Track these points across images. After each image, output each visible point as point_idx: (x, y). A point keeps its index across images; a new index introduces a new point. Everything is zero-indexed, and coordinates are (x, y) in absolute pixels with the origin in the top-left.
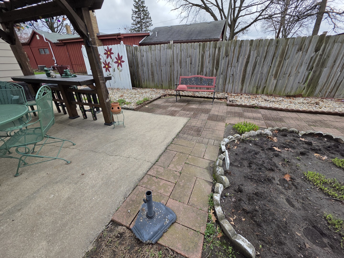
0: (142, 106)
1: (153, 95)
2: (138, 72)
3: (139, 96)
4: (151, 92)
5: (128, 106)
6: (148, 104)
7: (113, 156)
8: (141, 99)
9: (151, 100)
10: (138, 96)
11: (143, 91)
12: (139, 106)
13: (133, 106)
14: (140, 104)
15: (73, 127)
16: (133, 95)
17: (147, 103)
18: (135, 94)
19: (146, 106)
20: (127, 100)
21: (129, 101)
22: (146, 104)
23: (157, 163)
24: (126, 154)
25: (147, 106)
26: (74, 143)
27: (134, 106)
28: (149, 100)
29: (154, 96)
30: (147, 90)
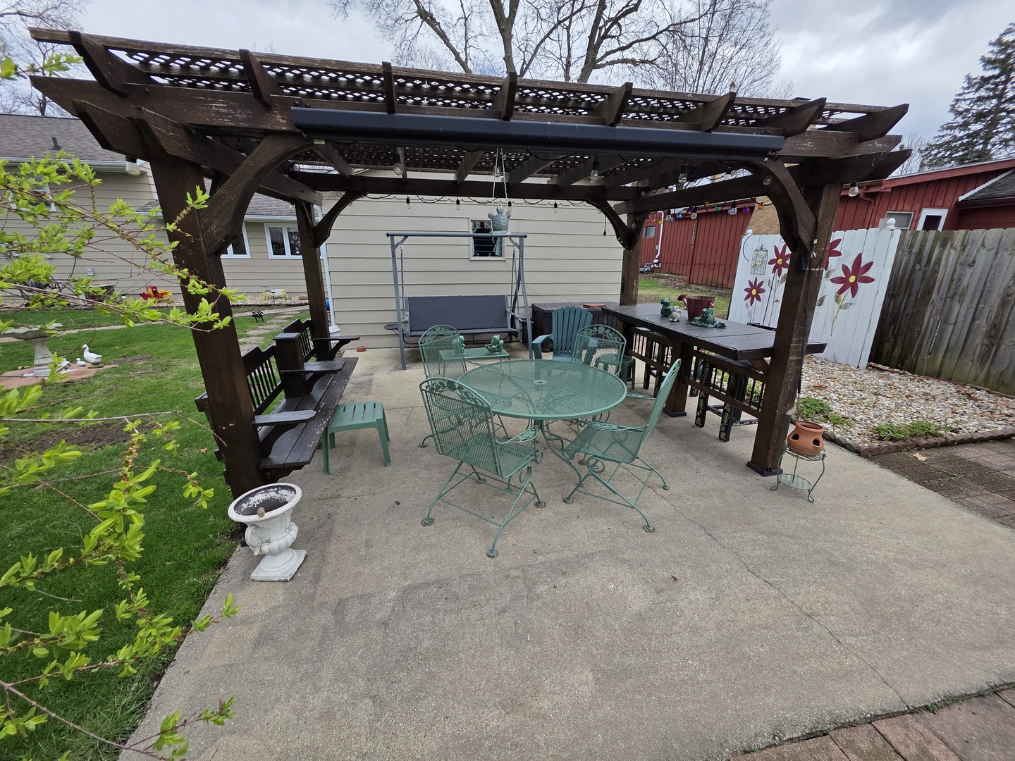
0: (898, 449)
1: (965, 418)
2: (917, 315)
3: (893, 406)
4: (955, 401)
5: (837, 430)
6: (928, 447)
7: (759, 580)
8: (900, 420)
9: (951, 436)
10: (887, 403)
11: (916, 386)
12: (884, 444)
13: (855, 436)
14: (892, 439)
15: (667, 440)
16: (864, 395)
17: (925, 442)
18: (875, 394)
19: (917, 455)
20: (838, 409)
21: (843, 413)
22: (919, 448)
23: (928, 715)
24: (801, 598)
25: (920, 457)
26: (667, 485)
27: (862, 437)
28: (941, 435)
29: (971, 426)
30: (936, 387)
